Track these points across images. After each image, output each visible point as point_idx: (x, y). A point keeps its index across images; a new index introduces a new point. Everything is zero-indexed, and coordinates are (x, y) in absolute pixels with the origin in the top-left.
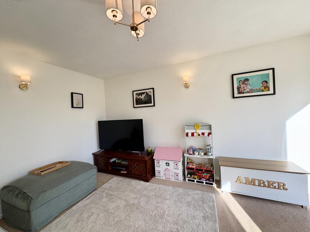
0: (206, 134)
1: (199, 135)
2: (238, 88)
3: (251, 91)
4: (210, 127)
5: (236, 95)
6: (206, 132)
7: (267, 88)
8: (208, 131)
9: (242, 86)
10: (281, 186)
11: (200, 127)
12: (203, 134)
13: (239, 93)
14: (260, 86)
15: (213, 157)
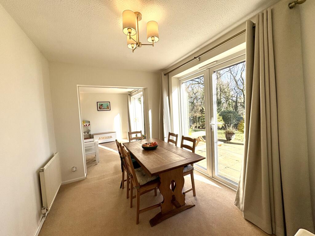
0: (88, 125)
1: (85, 126)
2: (100, 107)
3: (104, 109)
4: (89, 122)
5: (99, 110)
6: (88, 124)
7: (108, 108)
8: (89, 124)
9: (101, 107)
10: (111, 137)
11: (85, 122)
12: (86, 125)
13: (100, 109)
14: (106, 107)
15: (91, 133)
